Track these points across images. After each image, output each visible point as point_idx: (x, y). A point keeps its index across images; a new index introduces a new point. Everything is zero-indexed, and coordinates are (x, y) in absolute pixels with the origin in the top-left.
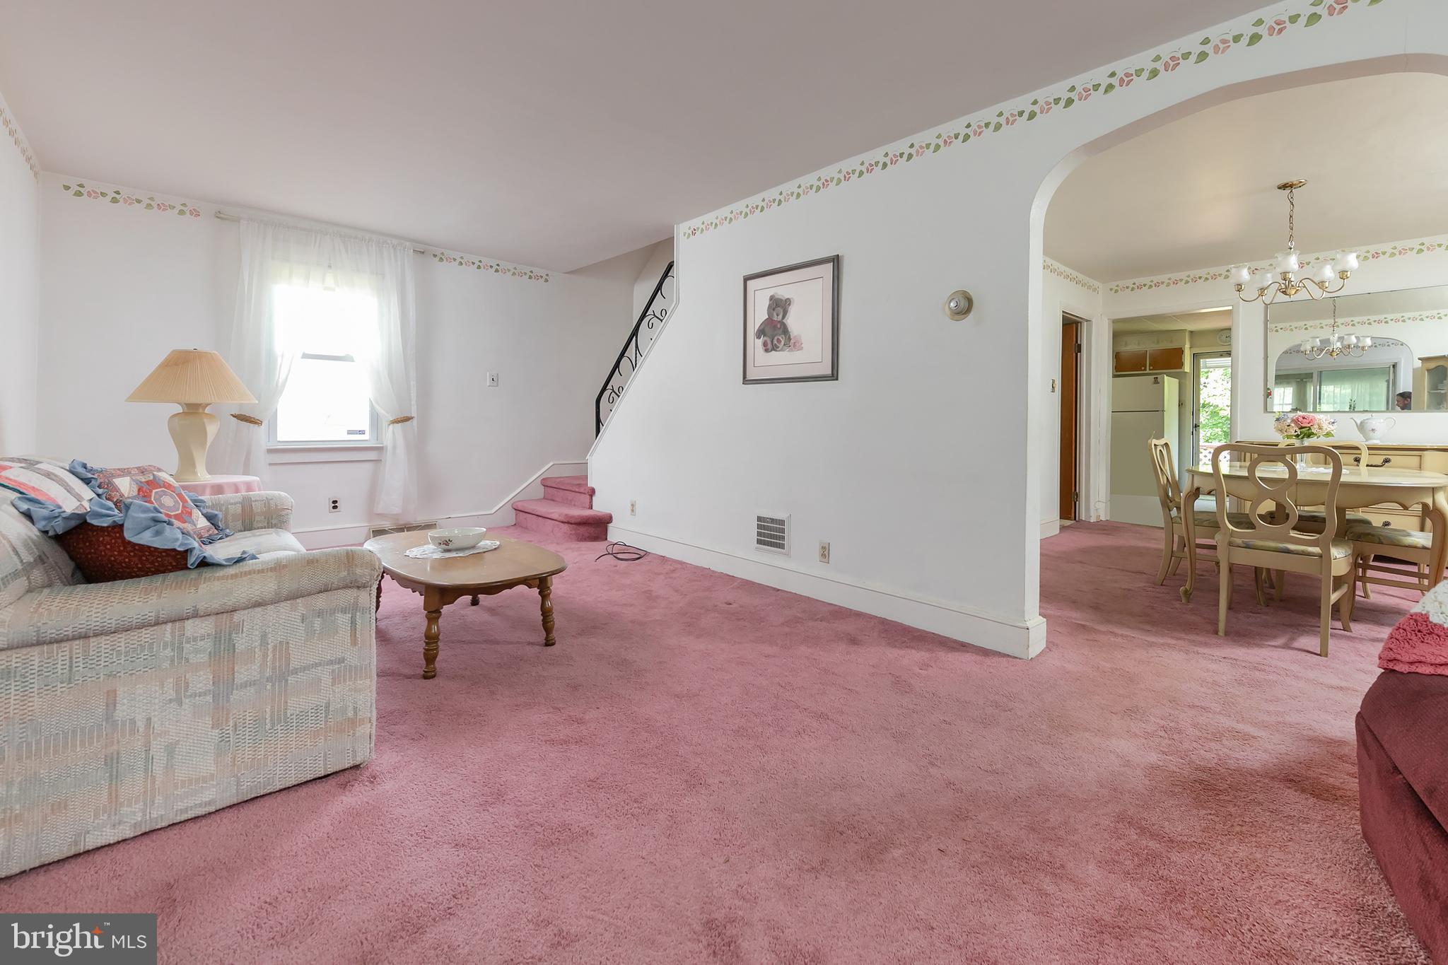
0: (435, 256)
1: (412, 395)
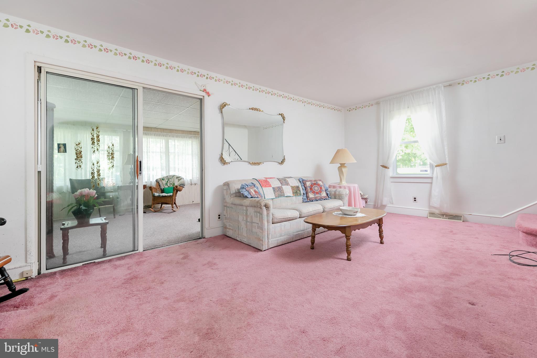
0: (459, 84)
1: (446, 153)
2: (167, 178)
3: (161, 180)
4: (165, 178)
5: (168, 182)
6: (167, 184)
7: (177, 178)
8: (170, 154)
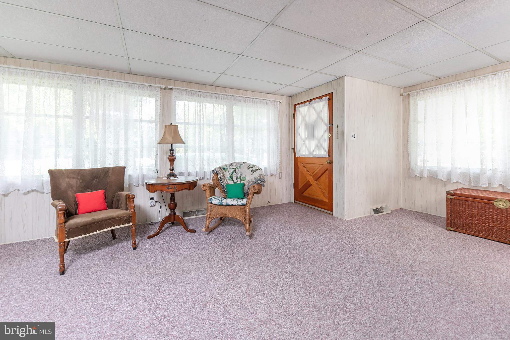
2: (232, 167)
3: (222, 171)
4: (228, 168)
5: (234, 173)
6: (231, 177)
7: (249, 167)
8: (235, 128)
